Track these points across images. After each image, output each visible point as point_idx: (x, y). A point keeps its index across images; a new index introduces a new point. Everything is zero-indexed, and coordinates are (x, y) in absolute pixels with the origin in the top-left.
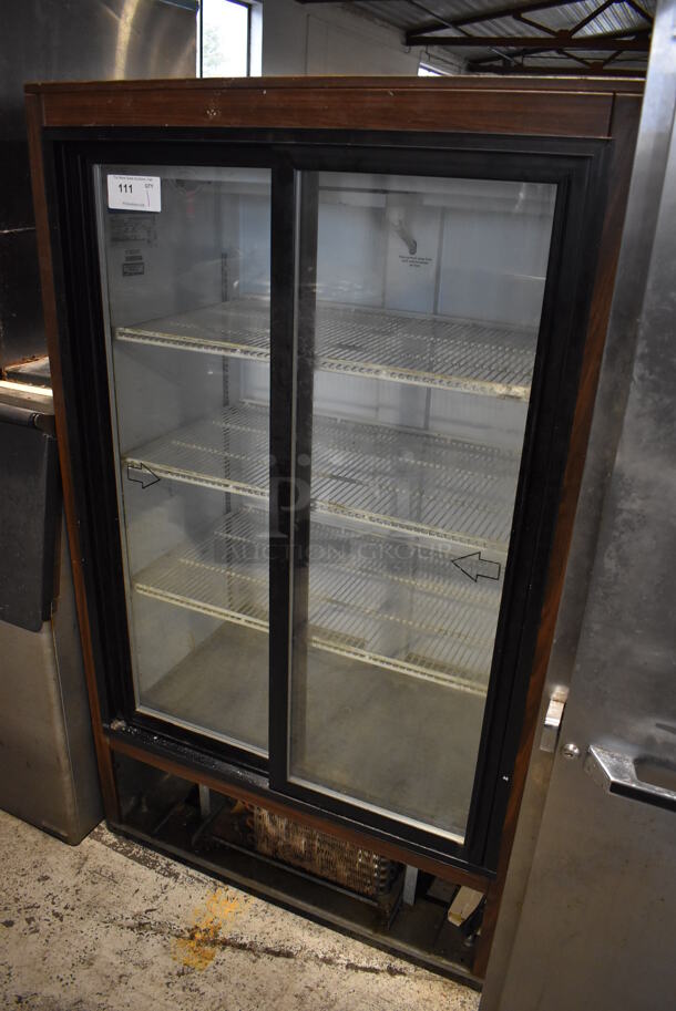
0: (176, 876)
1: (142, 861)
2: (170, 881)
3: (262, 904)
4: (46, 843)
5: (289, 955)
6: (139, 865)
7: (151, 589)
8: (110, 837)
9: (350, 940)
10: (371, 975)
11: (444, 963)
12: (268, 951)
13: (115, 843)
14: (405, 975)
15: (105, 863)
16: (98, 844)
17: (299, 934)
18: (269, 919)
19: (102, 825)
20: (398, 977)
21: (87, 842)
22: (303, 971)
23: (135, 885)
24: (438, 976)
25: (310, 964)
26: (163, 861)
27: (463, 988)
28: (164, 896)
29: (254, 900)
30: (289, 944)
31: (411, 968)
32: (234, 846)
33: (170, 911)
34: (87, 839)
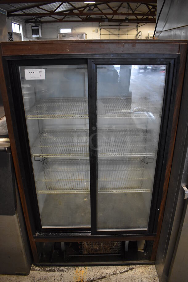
0: (63, 270)
1: (51, 271)
2: (62, 273)
3: (90, 268)
4: (19, 278)
5: (105, 277)
6: (50, 272)
7: (43, 191)
8: (37, 268)
9: (117, 266)
10: (127, 272)
11: (143, 261)
12: (99, 279)
13: (40, 269)
14: (134, 269)
15: (40, 276)
16: (35, 272)
17: (104, 271)
18: (94, 271)
19: (33, 265)
20: (133, 270)
21: (31, 272)
22: (111, 279)
23: (53, 278)
24: (141, 265)
25: (111, 277)
26: (57, 268)
27: (148, 265)
28: (63, 277)
29: (87, 267)
30: (103, 274)
31: (134, 266)
32: (76, 256)
33: (67, 281)
34: (31, 271)
